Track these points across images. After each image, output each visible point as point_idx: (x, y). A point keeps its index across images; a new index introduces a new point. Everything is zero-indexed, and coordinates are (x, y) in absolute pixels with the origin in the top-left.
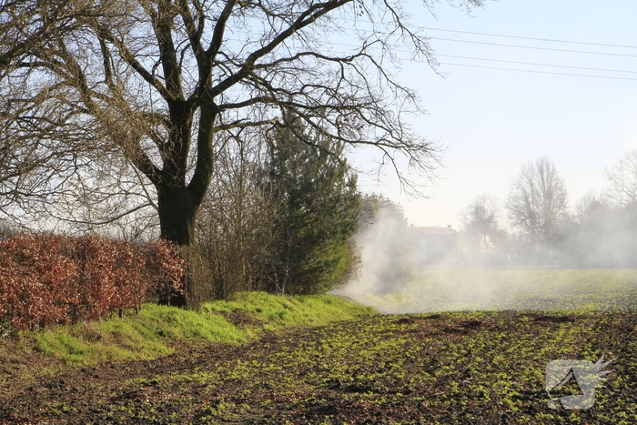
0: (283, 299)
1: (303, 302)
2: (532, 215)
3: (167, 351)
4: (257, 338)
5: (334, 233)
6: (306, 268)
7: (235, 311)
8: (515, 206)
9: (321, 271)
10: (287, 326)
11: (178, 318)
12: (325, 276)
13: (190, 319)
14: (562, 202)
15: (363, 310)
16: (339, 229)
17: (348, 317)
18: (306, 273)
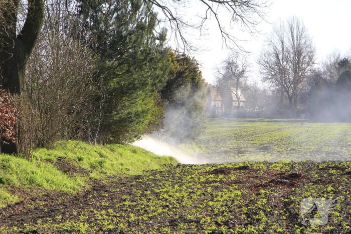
0: (99, 148)
1: (113, 151)
2: (283, 71)
3: (11, 199)
4: (88, 187)
5: (144, 84)
6: (116, 118)
7: (60, 159)
8: (267, 62)
9: (131, 122)
10: (108, 174)
11: (13, 165)
12: (134, 126)
13: (24, 167)
14: (311, 58)
15: (166, 160)
16: (150, 81)
17: (155, 167)
18: (115, 123)
